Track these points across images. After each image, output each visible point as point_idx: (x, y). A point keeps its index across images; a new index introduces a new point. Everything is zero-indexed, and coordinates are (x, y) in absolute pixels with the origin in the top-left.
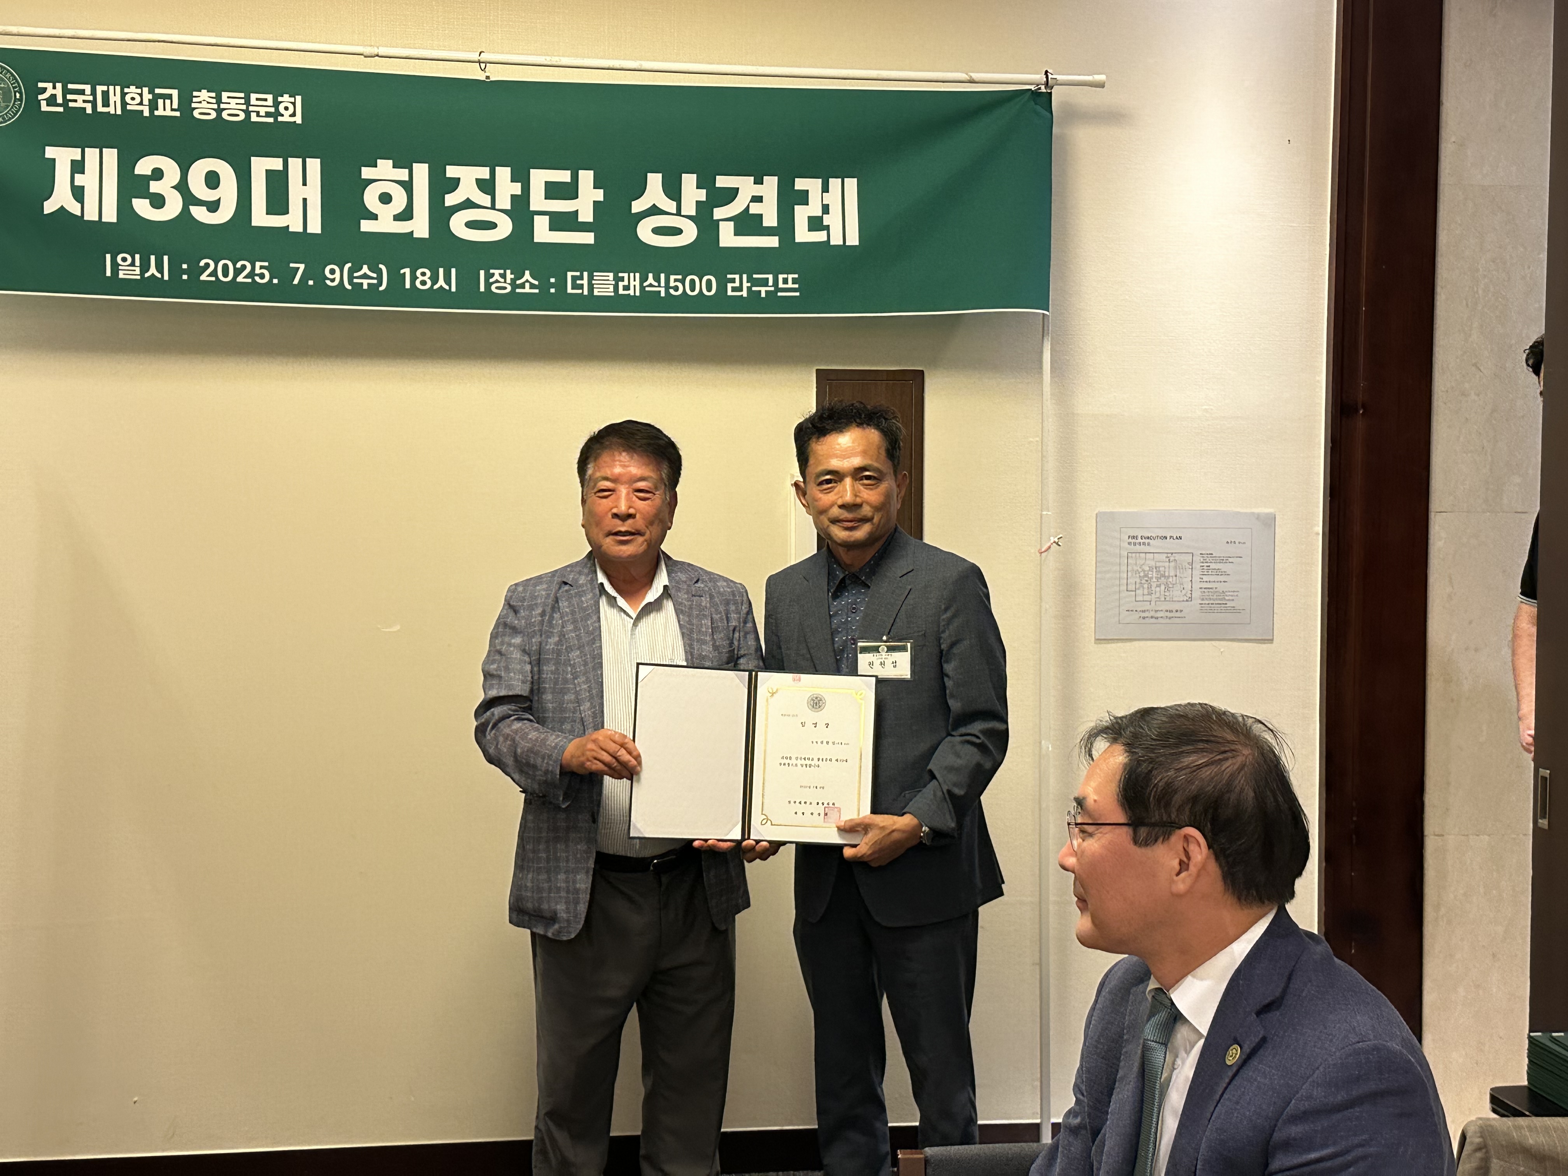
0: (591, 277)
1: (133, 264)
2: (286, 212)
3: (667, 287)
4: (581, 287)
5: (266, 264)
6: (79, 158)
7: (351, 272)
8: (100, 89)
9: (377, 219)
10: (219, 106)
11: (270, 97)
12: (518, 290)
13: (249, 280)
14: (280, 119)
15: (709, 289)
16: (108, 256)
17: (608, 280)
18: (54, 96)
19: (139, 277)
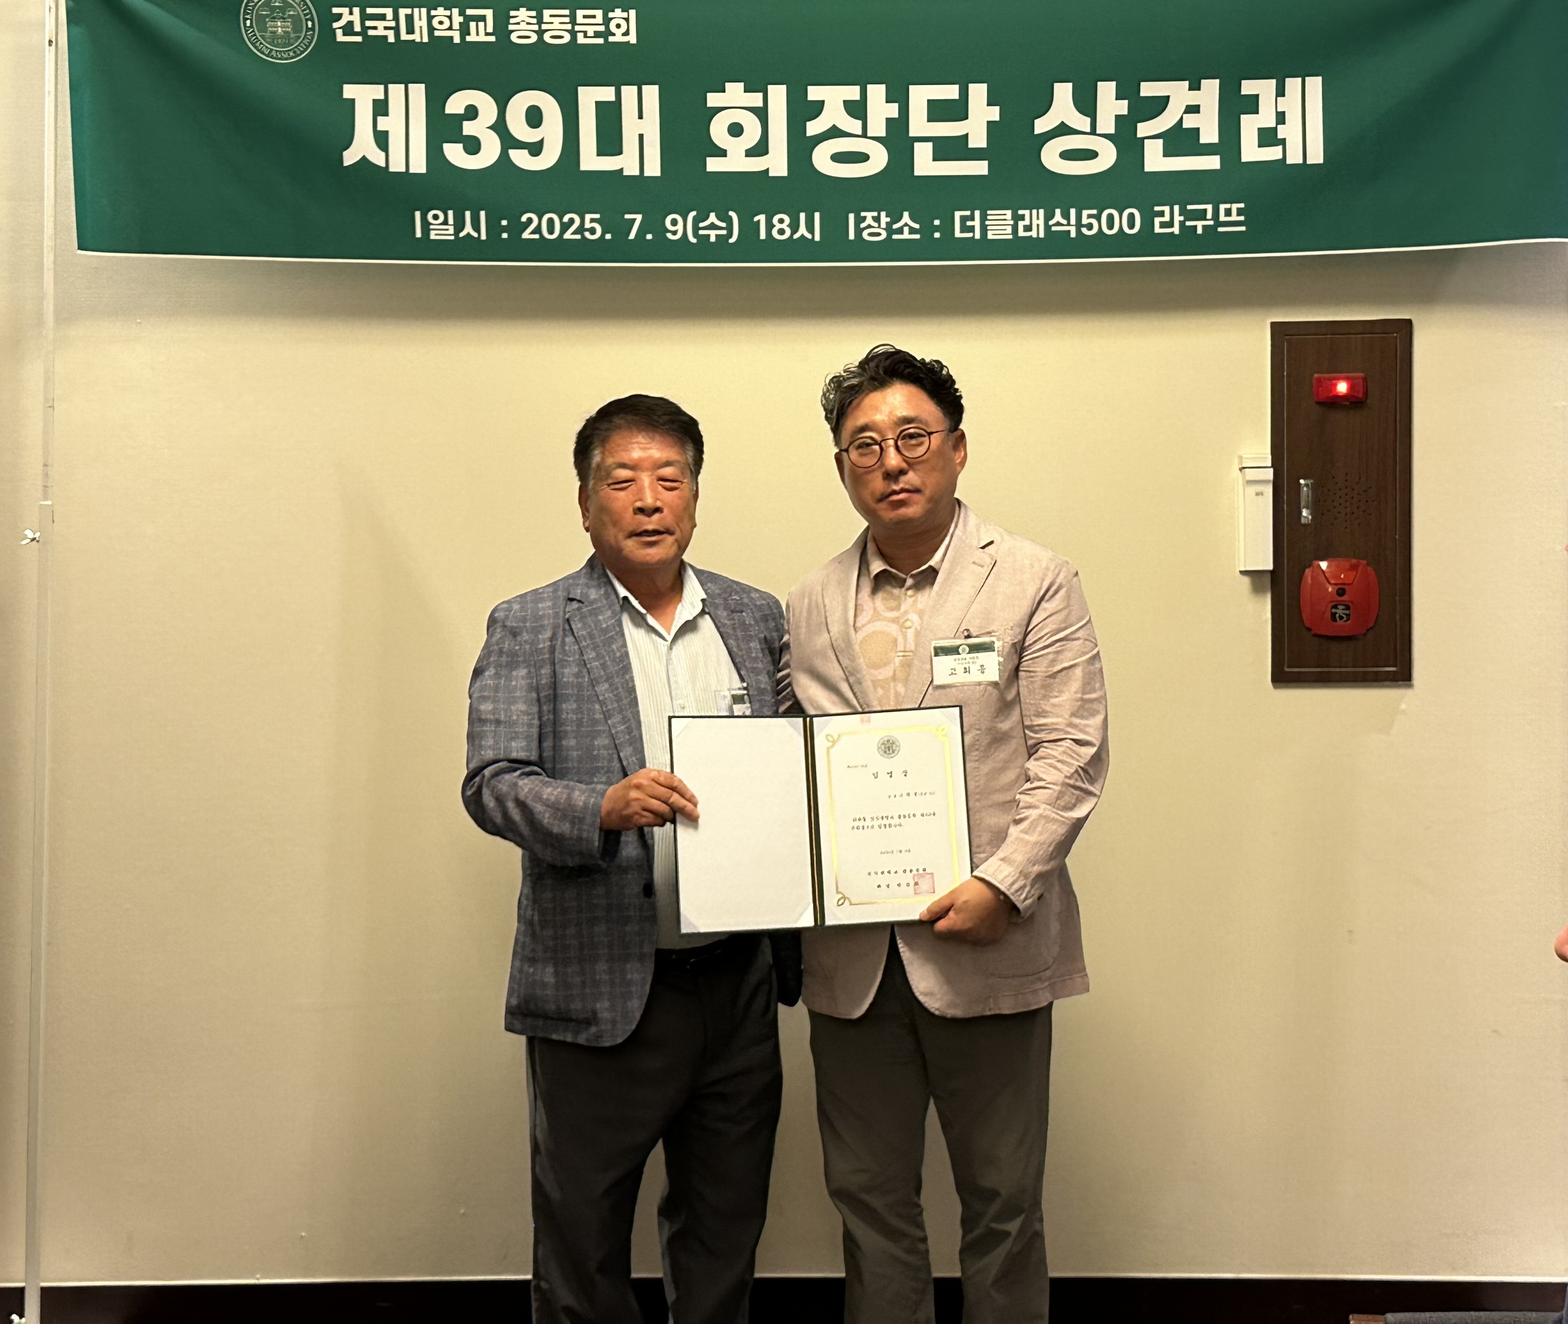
0: (984, 218)
1: (445, 222)
2: (620, 152)
3: (1079, 225)
4: (972, 229)
5: (597, 216)
6: (382, 97)
7: (696, 221)
8: (403, 12)
9: (725, 156)
10: (540, 27)
11: (599, 13)
12: (895, 237)
13: (578, 237)
14: (611, 39)
15: (1131, 225)
16: (418, 214)
17: (1005, 220)
18: (350, 24)
19: (452, 238)
